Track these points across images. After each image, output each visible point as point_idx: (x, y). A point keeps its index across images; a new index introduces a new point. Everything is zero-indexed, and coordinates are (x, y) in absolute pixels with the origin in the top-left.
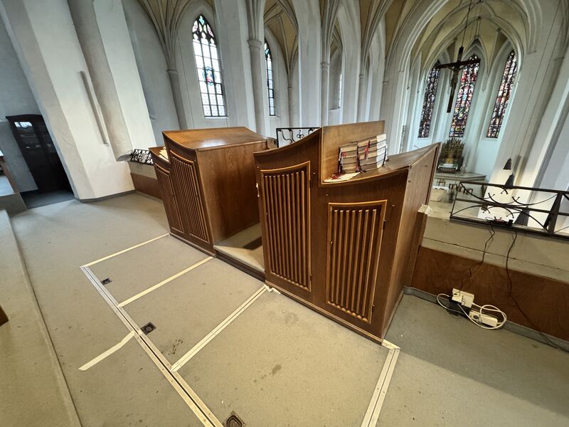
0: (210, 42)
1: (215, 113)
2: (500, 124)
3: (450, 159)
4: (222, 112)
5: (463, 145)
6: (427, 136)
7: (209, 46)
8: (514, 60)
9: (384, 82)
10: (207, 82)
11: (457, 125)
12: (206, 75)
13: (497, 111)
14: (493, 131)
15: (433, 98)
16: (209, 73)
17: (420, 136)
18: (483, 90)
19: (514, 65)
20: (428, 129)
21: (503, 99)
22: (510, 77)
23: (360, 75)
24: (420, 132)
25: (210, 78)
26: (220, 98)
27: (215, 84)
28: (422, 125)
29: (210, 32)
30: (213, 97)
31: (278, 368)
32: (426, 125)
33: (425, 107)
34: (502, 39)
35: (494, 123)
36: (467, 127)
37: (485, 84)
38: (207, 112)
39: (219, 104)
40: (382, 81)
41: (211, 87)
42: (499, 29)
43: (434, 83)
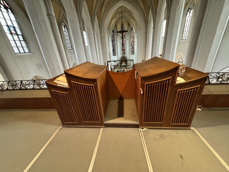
0: (8, 11)
1: (22, 51)
2: (134, 50)
3: (124, 62)
4: (26, 50)
5: (126, 57)
6: (115, 55)
7: (8, 13)
8: (133, 31)
9: (100, 37)
10: (11, 33)
11: (123, 51)
12: (10, 30)
13: (132, 46)
14: (133, 52)
15: (114, 42)
16: (12, 29)
17: (113, 55)
18: (127, 40)
19: (133, 33)
20: (115, 53)
21: (133, 43)
22: (133, 36)
23: (93, 34)
24: (113, 54)
25: (14, 32)
26: (23, 43)
27: (18, 35)
28: (113, 52)
29: (6, 5)
30: (18, 43)
31: (181, 156)
32: (115, 52)
33: (112, 45)
34: (129, 24)
35: (132, 50)
36: (126, 51)
37: (127, 38)
38: (16, 51)
39: (23, 46)
40: (100, 36)
41: (16, 37)
42: (128, 21)
43: (113, 37)
